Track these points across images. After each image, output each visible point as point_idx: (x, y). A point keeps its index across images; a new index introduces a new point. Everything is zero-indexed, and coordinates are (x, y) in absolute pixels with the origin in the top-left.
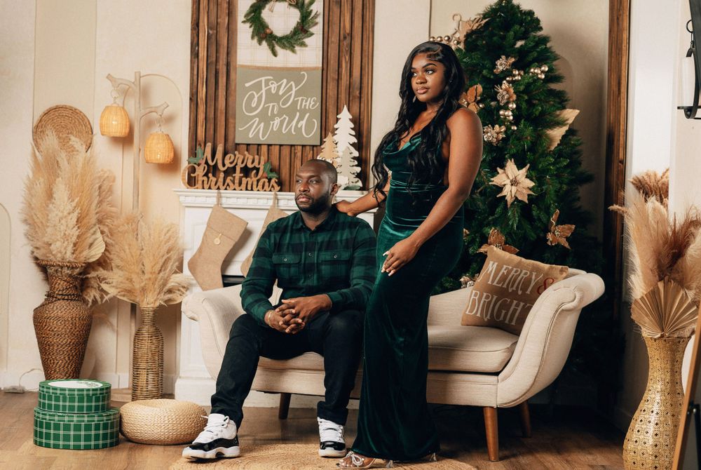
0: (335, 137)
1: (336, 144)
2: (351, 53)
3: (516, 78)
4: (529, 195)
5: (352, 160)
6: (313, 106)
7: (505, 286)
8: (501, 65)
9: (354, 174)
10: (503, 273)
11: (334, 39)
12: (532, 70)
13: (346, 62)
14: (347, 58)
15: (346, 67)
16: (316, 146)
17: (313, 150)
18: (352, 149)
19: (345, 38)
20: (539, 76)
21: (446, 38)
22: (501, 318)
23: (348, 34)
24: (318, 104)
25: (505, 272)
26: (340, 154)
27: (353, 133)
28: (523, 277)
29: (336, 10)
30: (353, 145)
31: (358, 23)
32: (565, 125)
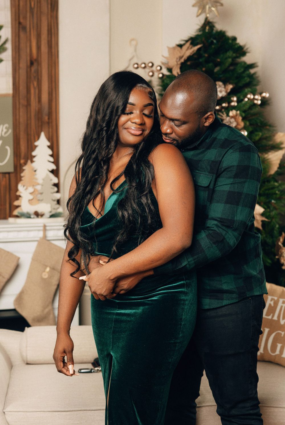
0: (34, 164)
1: (35, 171)
2: (38, 79)
3: (233, 104)
4: (262, 221)
5: (53, 187)
6: (6, 133)
7: (275, 318)
8: (221, 92)
9: (54, 201)
10: (270, 305)
11: (23, 65)
12: (249, 96)
13: (35, 88)
14: (35, 84)
15: (35, 93)
16: (9, 173)
17: (5, 177)
18: (52, 176)
19: (32, 63)
20: (256, 102)
21: (150, 65)
22: (278, 352)
23: (36, 60)
24: (10, 131)
25: (272, 303)
26: (40, 181)
27: (52, 159)
28: (282, 307)
29: (22, 35)
30: (52, 172)
31: (44, 49)
32: (281, 149)
